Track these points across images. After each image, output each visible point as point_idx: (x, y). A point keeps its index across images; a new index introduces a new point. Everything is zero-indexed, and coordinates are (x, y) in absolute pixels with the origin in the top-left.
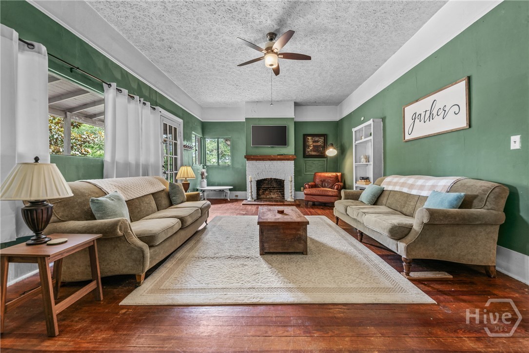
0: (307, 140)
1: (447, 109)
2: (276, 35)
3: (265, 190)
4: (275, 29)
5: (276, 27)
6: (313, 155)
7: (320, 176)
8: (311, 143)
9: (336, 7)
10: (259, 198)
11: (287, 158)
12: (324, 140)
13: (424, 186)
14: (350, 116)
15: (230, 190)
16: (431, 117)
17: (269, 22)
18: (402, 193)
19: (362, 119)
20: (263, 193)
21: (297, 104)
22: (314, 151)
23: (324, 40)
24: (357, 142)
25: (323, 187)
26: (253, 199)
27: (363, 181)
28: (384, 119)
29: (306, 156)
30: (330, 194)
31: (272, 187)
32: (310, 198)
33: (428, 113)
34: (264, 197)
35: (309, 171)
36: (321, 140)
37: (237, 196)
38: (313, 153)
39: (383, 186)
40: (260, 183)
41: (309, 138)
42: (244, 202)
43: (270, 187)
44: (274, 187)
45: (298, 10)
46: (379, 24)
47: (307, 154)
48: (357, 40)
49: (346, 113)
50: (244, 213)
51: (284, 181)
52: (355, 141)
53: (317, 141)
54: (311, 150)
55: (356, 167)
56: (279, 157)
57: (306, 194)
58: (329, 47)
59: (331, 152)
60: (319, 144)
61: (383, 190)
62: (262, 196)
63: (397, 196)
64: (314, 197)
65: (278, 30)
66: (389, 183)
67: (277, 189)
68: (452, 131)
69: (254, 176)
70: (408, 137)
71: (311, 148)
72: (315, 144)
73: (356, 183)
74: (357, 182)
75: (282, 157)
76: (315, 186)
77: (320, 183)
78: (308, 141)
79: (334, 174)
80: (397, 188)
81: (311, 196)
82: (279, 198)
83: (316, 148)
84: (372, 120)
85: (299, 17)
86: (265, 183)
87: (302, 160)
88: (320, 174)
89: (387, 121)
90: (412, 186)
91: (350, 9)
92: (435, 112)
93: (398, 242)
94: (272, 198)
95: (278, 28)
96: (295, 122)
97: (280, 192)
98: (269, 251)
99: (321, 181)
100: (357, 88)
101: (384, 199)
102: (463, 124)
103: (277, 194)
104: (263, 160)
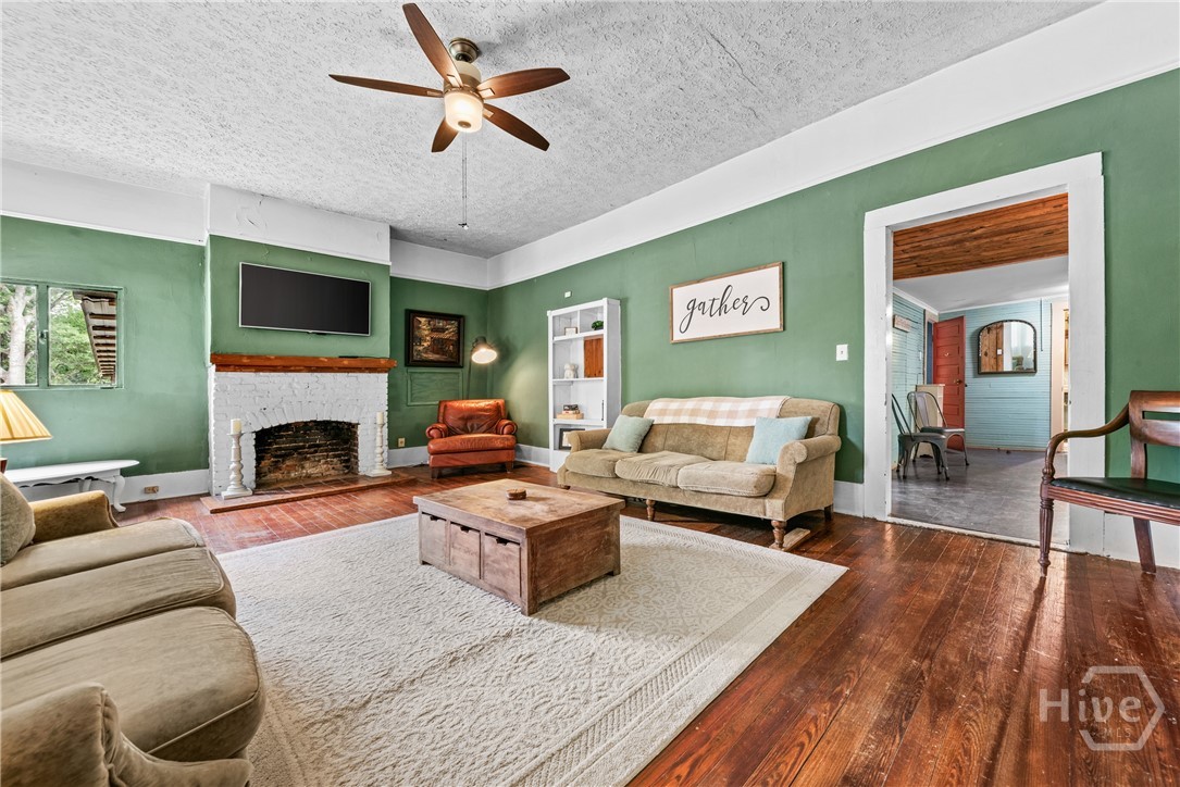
0: (415, 324)
1: (749, 301)
2: (479, 53)
3: (284, 457)
4: (486, 39)
5: (494, 37)
6: (432, 361)
7: (460, 410)
8: (426, 332)
9: (633, 73)
10: (261, 485)
11: (372, 365)
12: (459, 328)
13: (736, 412)
14: (528, 285)
15: (125, 472)
16: (723, 309)
17: (486, 14)
18: (693, 426)
19: (568, 294)
20: (276, 467)
21: (396, 235)
22: (434, 352)
23: (568, 120)
24: (556, 339)
25: (468, 433)
26: (245, 488)
27: (571, 412)
28: (624, 302)
29: (410, 361)
30: (498, 444)
31: (310, 447)
32: (444, 461)
33: (717, 304)
34: (280, 476)
35: (421, 399)
36: (452, 327)
37: (154, 490)
38: (431, 356)
39: (651, 418)
40: (266, 440)
41: (423, 320)
42: (208, 504)
43: (303, 447)
44: (319, 446)
45: (570, 33)
46: (666, 140)
47: (416, 357)
48: (619, 149)
49: (511, 278)
50: (264, 533)
51: (354, 426)
52: (554, 335)
53: (443, 330)
54: (426, 350)
55: (554, 386)
56: (346, 362)
57: (434, 453)
58: (566, 139)
59: (484, 356)
60: (446, 335)
61: (652, 425)
62: (272, 476)
63: (687, 432)
64: (455, 456)
65: (492, 47)
66: (663, 412)
67: (326, 451)
68: (758, 334)
69: (249, 418)
70: (678, 336)
71: (425, 344)
72: (435, 335)
73: (555, 417)
74: (558, 416)
75: (354, 363)
76: (450, 432)
77: (460, 423)
78: (419, 328)
79: (492, 402)
80: (684, 419)
81: (449, 455)
82: (332, 472)
83: (438, 345)
84: (605, 300)
85: (560, 48)
86: (282, 437)
87: (403, 373)
88: (457, 404)
89: (631, 306)
90: (712, 414)
91: (650, 90)
92: (729, 303)
93: (766, 501)
94: (309, 476)
95: (498, 41)
96: (392, 278)
97: (335, 456)
98: (550, 597)
99: (462, 419)
100: (551, 234)
101: (657, 440)
102: (776, 324)
103: (326, 463)
104: (286, 369)
